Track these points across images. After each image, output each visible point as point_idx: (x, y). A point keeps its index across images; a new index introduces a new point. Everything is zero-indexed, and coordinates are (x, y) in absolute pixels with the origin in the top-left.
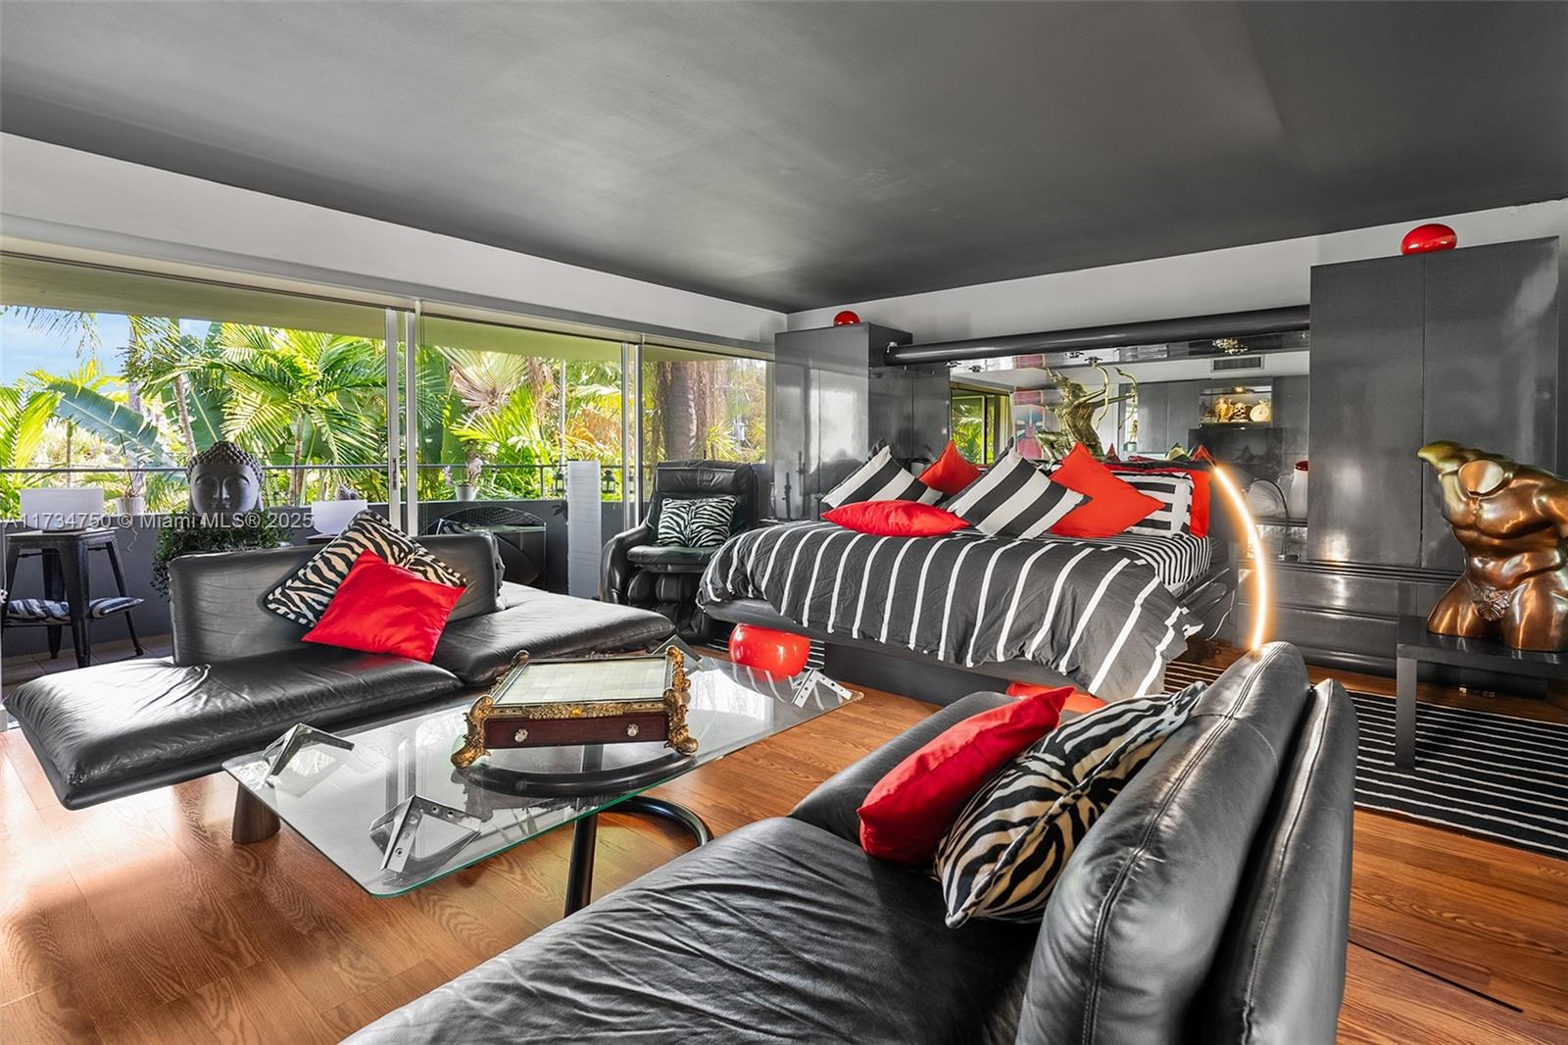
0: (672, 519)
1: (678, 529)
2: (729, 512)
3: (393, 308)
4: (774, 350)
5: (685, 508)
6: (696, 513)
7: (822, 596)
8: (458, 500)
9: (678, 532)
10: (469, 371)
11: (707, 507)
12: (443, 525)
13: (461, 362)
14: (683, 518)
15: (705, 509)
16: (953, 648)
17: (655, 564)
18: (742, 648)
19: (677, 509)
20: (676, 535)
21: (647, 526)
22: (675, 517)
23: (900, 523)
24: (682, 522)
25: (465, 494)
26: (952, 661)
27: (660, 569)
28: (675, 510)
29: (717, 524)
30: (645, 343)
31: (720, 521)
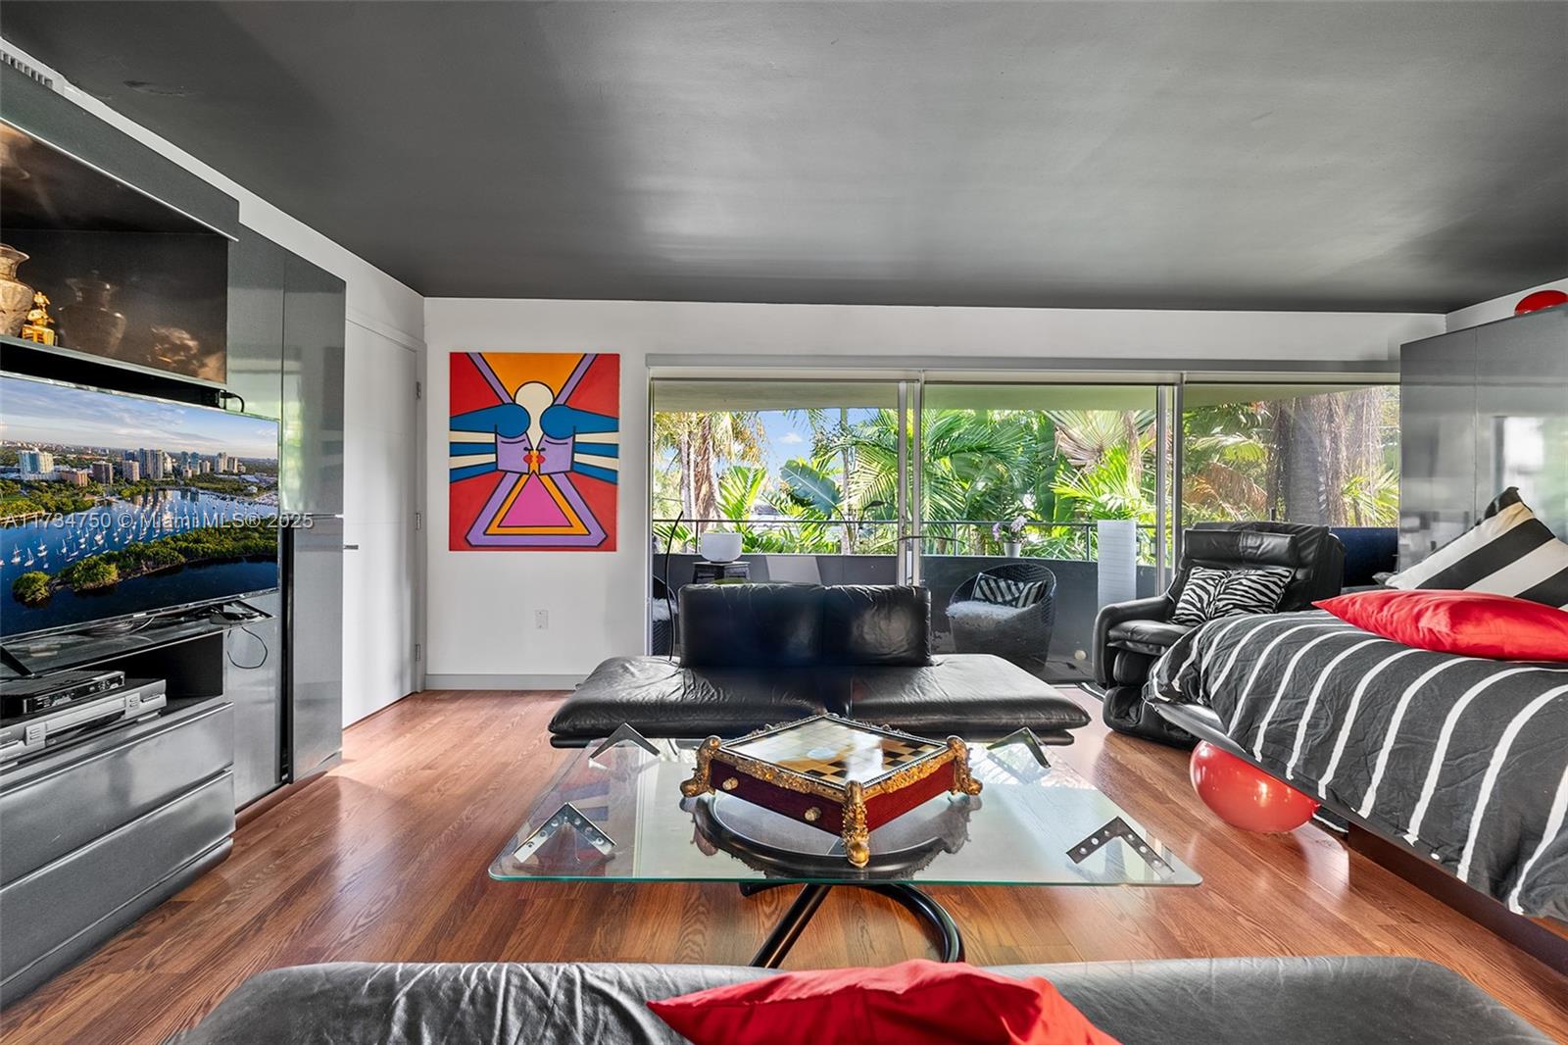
0: (1194, 592)
1: (1199, 605)
2: (1278, 591)
3: (907, 381)
4: (1399, 369)
5: (1214, 580)
6: (1227, 588)
7: (1285, 721)
8: (1006, 556)
9: (1198, 609)
10: (1075, 432)
11: (1244, 582)
12: (981, 579)
13: (1068, 423)
14: (1208, 592)
15: (1241, 584)
16: (1489, 868)
17: (1147, 643)
18: (1204, 769)
19: (1204, 580)
20: (1196, 612)
21: (1168, 598)
22: (1198, 591)
23: (1436, 629)
24: (1205, 597)
25: (1012, 550)
26: (1484, 889)
27: (1151, 650)
28: (1201, 582)
29: (1254, 603)
30: (1186, 383)
31: (1260, 601)
